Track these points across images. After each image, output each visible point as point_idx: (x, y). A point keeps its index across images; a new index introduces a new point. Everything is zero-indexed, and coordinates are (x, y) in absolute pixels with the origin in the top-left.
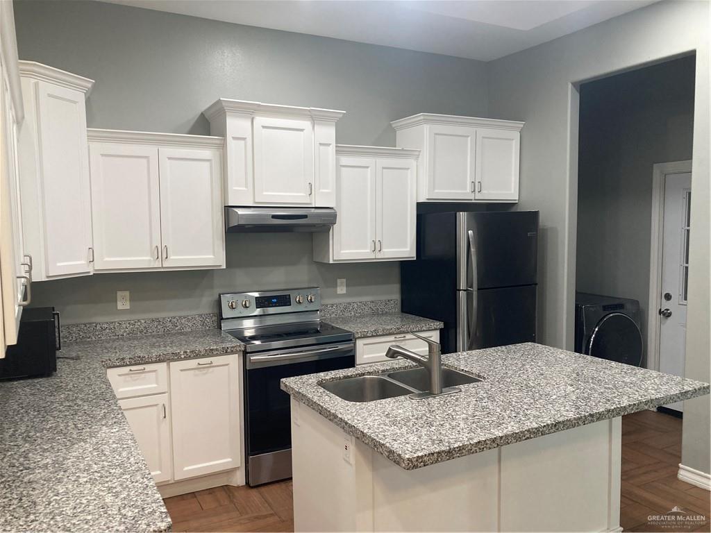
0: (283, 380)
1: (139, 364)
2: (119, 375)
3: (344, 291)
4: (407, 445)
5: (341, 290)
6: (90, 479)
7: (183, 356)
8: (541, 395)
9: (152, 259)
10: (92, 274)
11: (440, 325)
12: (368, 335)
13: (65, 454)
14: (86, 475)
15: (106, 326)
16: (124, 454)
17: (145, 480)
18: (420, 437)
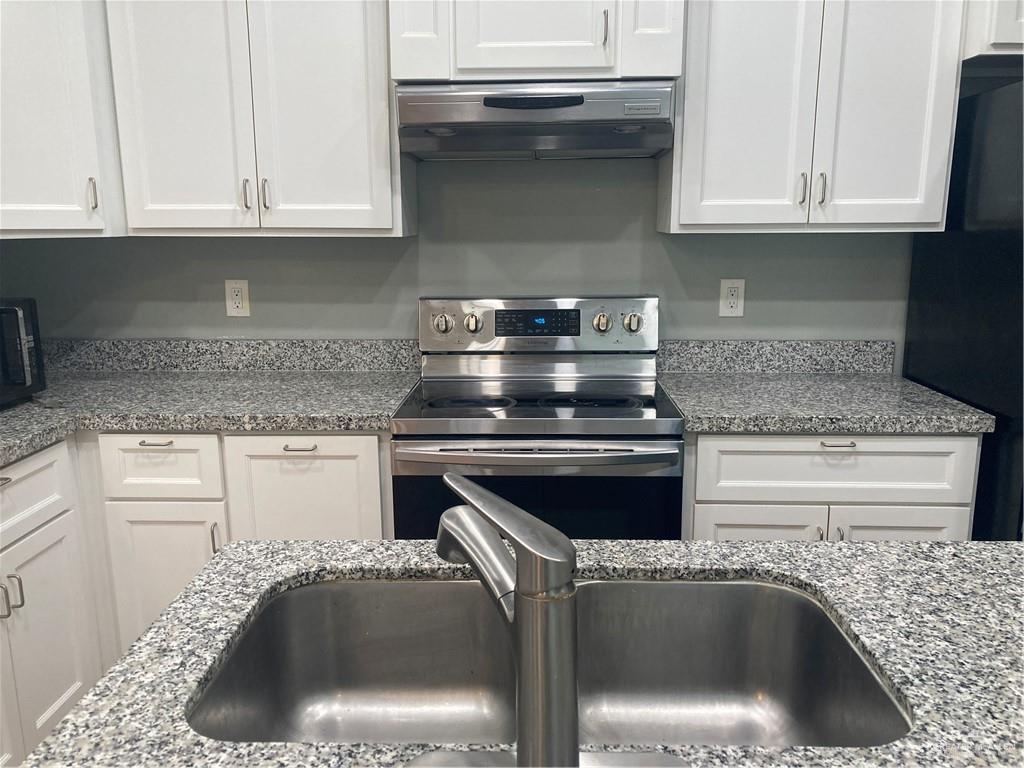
1: (160, 432)
3: (738, 310)
5: (731, 307)
9: (238, 208)
12: (733, 428)
15: (205, 346)
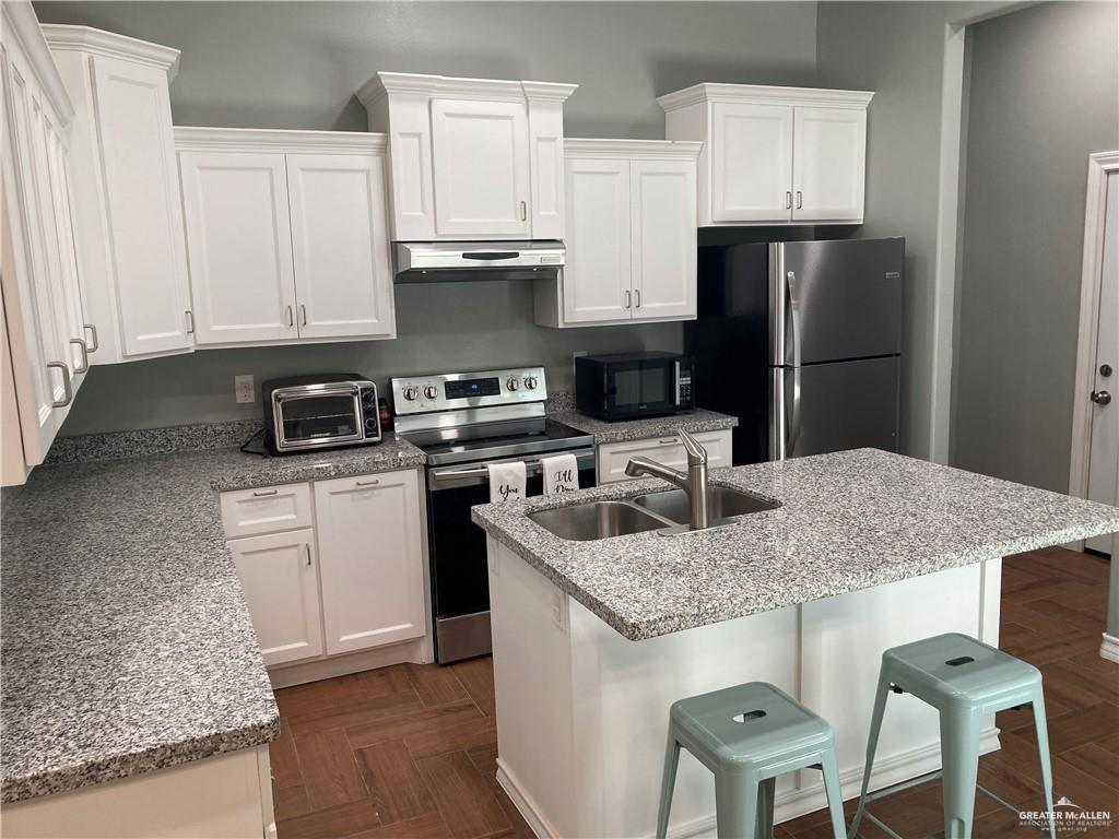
0: (475, 507)
1: (268, 485)
2: (239, 502)
4: (636, 604)
6: (174, 653)
7: (333, 473)
8: (861, 530)
9: (282, 326)
10: (192, 351)
11: (734, 421)
12: (618, 438)
13: (143, 617)
14: (168, 648)
15: (220, 428)
16: (226, 618)
17: (250, 654)
18: (658, 593)
